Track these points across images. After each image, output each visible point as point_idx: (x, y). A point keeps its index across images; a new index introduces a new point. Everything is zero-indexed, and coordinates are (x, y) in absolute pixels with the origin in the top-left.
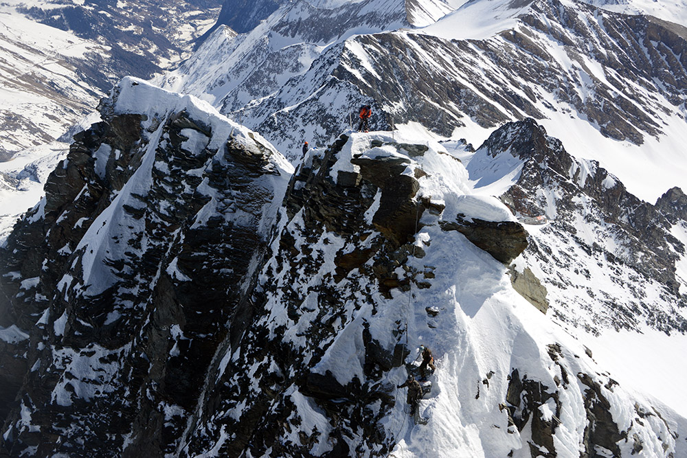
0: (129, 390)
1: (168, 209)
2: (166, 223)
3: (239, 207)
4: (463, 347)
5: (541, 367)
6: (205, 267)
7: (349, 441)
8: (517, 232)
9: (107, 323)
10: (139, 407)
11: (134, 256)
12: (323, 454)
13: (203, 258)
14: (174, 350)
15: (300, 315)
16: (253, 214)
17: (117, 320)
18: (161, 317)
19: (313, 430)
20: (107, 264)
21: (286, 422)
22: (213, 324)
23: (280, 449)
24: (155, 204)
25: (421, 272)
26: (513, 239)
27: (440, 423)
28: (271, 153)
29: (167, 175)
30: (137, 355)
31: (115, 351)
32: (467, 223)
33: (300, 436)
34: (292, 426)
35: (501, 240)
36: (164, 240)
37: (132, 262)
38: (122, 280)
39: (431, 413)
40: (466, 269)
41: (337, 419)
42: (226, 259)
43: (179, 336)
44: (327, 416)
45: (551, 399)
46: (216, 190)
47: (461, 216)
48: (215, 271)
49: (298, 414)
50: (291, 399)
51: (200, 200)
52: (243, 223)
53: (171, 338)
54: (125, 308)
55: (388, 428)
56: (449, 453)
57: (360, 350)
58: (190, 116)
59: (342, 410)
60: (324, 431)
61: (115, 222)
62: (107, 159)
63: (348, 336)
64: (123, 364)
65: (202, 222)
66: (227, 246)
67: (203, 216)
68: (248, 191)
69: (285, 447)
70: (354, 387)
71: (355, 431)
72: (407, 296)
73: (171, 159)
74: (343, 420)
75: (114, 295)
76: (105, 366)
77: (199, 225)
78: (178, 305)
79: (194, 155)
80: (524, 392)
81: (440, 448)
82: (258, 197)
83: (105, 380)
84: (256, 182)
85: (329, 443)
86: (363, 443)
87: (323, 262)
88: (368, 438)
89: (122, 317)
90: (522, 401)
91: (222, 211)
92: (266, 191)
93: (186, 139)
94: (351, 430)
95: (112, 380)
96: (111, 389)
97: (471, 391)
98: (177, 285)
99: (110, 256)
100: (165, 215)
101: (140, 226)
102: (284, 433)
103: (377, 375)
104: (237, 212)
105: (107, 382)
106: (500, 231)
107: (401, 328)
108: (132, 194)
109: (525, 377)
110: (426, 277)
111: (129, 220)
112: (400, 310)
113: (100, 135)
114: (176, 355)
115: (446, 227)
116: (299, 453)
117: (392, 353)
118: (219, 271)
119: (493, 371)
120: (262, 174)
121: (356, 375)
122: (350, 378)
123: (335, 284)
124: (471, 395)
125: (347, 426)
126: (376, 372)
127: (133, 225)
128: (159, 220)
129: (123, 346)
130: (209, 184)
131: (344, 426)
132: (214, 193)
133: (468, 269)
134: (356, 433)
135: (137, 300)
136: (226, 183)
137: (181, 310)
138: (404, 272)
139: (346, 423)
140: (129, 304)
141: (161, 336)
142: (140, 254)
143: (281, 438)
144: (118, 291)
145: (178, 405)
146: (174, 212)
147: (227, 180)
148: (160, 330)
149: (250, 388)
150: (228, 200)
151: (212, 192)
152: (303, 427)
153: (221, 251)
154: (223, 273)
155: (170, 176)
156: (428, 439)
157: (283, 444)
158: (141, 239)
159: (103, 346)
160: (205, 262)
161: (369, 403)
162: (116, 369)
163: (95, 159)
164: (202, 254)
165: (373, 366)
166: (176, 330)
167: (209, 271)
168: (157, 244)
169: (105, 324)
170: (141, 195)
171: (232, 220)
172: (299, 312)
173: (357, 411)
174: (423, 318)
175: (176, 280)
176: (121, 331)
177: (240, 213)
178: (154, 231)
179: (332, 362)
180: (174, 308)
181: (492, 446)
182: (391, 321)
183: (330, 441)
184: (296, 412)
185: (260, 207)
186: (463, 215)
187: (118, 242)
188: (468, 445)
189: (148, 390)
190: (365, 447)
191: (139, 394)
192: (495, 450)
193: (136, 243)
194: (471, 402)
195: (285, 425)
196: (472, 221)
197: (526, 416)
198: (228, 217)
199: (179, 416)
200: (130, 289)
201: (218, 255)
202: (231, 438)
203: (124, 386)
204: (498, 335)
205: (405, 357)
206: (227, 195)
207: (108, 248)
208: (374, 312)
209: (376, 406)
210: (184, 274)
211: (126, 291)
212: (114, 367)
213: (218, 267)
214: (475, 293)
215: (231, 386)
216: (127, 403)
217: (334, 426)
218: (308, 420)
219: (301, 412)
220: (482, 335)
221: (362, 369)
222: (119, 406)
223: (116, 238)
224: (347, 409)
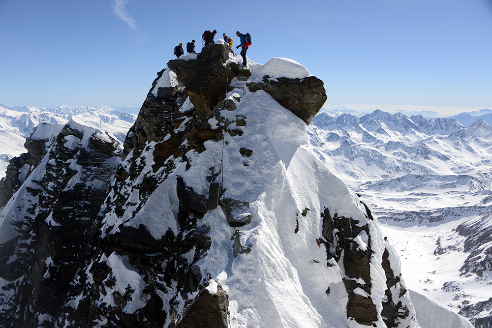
0: (20, 308)
1: (53, 187)
2: (52, 197)
3: (95, 177)
4: (280, 182)
5: (351, 203)
6: (70, 216)
7: (162, 295)
8: (317, 86)
9: (8, 262)
10: (25, 319)
11: (30, 219)
12: (137, 311)
13: (70, 211)
14: (47, 274)
15: (125, 210)
16: (105, 181)
17: (15, 261)
18: (40, 253)
19: (127, 289)
20: (12, 224)
21: (102, 285)
22: (74, 255)
23: (94, 312)
24: (46, 185)
25: (233, 122)
26: (313, 93)
27: (265, 251)
28: (119, 143)
29: (54, 166)
30: (26, 283)
31: (13, 282)
32: (273, 82)
33: (114, 297)
34: (107, 289)
35: (303, 96)
36: (49, 207)
37: (28, 223)
38: (21, 234)
39: (255, 240)
40: (275, 116)
41: (151, 275)
42: (85, 211)
43: (51, 264)
44: (141, 273)
45: (364, 232)
46: (81, 166)
47: (266, 78)
48: (77, 219)
49: (113, 275)
50: (108, 264)
51: (71, 173)
52: (98, 187)
53: (46, 266)
54: (21, 253)
55: (205, 268)
56: (275, 283)
57: (174, 205)
58: (70, 127)
59: (156, 265)
60: (138, 287)
61: (20, 198)
62: (27, 172)
63: (162, 193)
64: (17, 290)
65: (71, 187)
66: (86, 202)
67: (71, 184)
68: (102, 167)
69: (99, 310)
70: (167, 241)
71: (169, 285)
72: (220, 144)
73: (57, 156)
74: (156, 276)
75: (15, 244)
76: (6, 292)
77: (68, 189)
78: (51, 243)
79: (71, 150)
80: (336, 230)
81: (266, 278)
82: (108, 170)
83: (5, 302)
84: (108, 161)
85: (142, 300)
86: (177, 295)
87: (145, 165)
88: (182, 289)
89: (19, 259)
90: (335, 238)
91: (84, 180)
92: (114, 166)
93: (66, 141)
94: (165, 284)
95: (9, 301)
96: (8, 307)
97: (289, 226)
98: (51, 229)
99: (14, 219)
100: (51, 191)
101: (35, 200)
102: (100, 296)
103: (191, 223)
104: (94, 180)
105: (5, 303)
106: (302, 86)
107: (215, 172)
108: (32, 180)
109: (336, 215)
110: (238, 125)
111: (29, 196)
112: (214, 158)
113: (25, 160)
114: (47, 277)
115: (253, 88)
116: (113, 314)
117: (207, 197)
118: (80, 219)
119: (308, 208)
120: (112, 156)
121: (170, 229)
122: (164, 231)
123: (153, 174)
124: (290, 229)
125: (161, 280)
126: (190, 220)
127: (31, 200)
128: (48, 195)
129: (18, 278)
130: (77, 163)
131: (158, 280)
132: (80, 169)
133: (277, 117)
134: (170, 287)
135: (29, 247)
136: (88, 162)
137: (53, 246)
138: (217, 122)
139: (159, 277)
140: (24, 250)
141: (40, 266)
142: (33, 217)
143: (97, 302)
144: (18, 242)
145: (48, 313)
146: (56, 188)
147: (89, 161)
148: (40, 263)
149: (87, 282)
150: (89, 173)
151: (79, 168)
152: (117, 287)
153: (82, 206)
154: (82, 220)
155: (56, 166)
156: (253, 270)
157: (98, 306)
158: (35, 208)
159: (5, 279)
160: (71, 213)
161: (184, 252)
162: (13, 294)
163: (20, 172)
164: (69, 208)
165: (187, 216)
166: (49, 261)
167: (73, 219)
168: (45, 210)
169: (7, 263)
170: (38, 180)
171: (91, 185)
172: (124, 207)
173: (171, 264)
174: (237, 159)
175: (51, 226)
176: (18, 268)
177: (96, 181)
178: (43, 202)
179: (146, 216)
180: (48, 245)
181: (312, 282)
182: (204, 168)
183: (143, 298)
184: (111, 273)
185: (110, 176)
186: (268, 77)
187: (21, 210)
188: (293, 279)
189: (31, 306)
190: (180, 298)
191: (25, 310)
192: (315, 286)
193: (31, 211)
194: (290, 237)
195: (100, 287)
196: (277, 81)
197: (339, 253)
198: (88, 184)
199: (48, 321)
200: (26, 241)
201: (80, 208)
202: (71, 324)
203: (17, 305)
204: (308, 177)
205: (222, 194)
206: (88, 170)
207: (14, 214)
208: (188, 167)
209: (190, 255)
210: (56, 222)
211: (23, 242)
212: (12, 292)
213: (80, 216)
214: (284, 140)
215: (75, 285)
216: (17, 316)
217: (148, 283)
218: (122, 280)
219: (115, 273)
220: (294, 176)
221: (176, 222)
222: (12, 318)
223: (19, 207)
224: (161, 263)
